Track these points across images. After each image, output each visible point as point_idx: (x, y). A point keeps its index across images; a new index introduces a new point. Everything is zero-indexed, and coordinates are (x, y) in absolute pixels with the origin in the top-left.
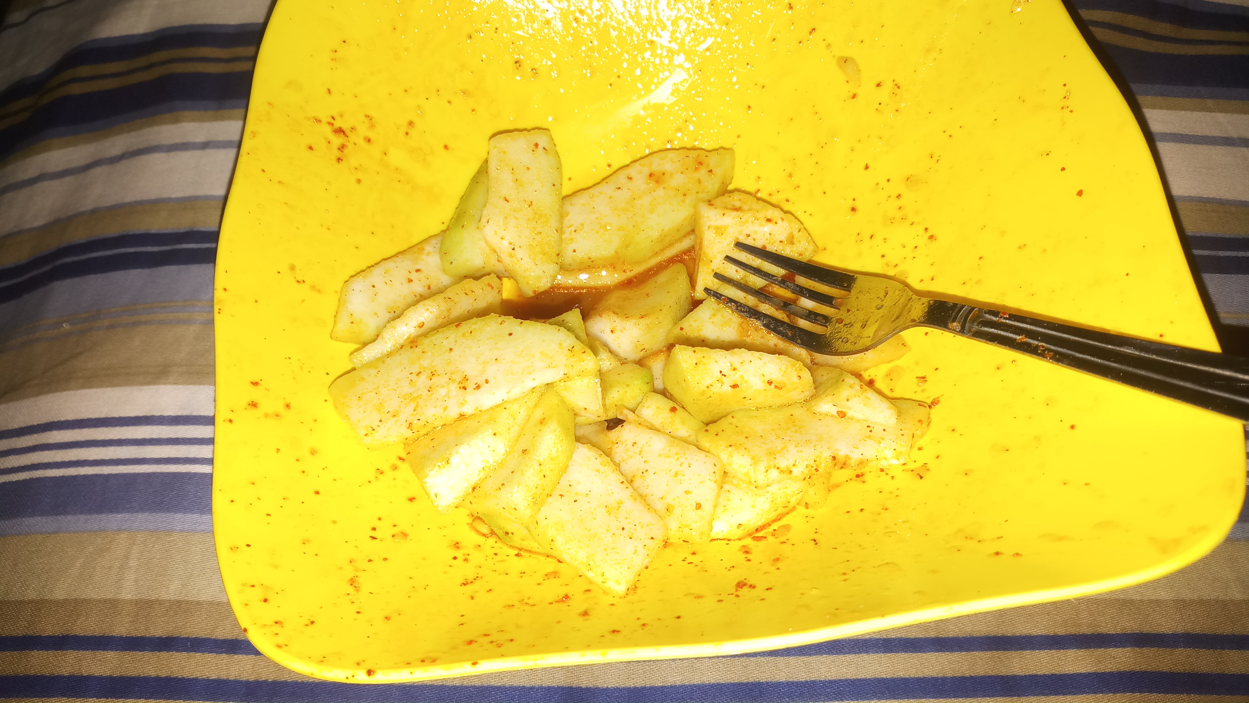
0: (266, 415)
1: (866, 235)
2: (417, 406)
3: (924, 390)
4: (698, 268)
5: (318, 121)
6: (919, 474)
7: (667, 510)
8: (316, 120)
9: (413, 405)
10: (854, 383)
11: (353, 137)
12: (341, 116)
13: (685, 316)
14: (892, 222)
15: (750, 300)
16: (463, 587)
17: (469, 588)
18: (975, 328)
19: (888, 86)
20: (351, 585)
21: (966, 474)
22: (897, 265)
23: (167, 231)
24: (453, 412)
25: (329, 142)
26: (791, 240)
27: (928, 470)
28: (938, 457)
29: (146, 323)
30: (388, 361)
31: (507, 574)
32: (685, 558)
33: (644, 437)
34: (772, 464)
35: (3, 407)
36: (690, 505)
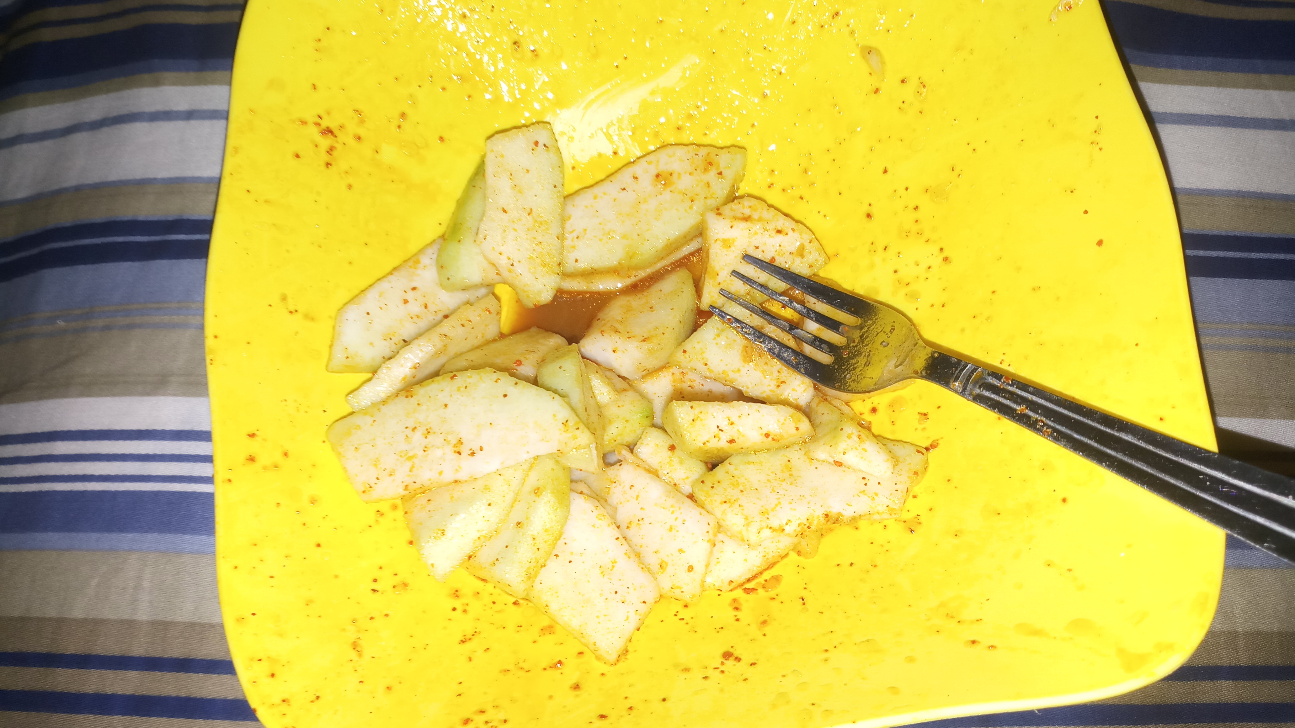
0: (265, 468)
1: (880, 247)
2: (413, 467)
3: (924, 429)
4: (704, 281)
5: (304, 123)
6: (910, 528)
7: (661, 566)
8: (301, 122)
9: (409, 464)
10: (852, 433)
11: (342, 137)
12: (329, 113)
13: (690, 335)
14: (907, 236)
15: (756, 321)
16: (463, 646)
17: (468, 645)
18: (977, 391)
19: (913, 83)
20: (354, 649)
21: (956, 535)
22: (909, 284)
23: (155, 219)
24: (449, 476)
25: (316, 146)
26: (801, 252)
27: (920, 523)
28: (931, 510)
29: (140, 326)
30: (384, 409)
31: (504, 628)
32: (677, 612)
33: (643, 481)
34: (764, 525)
35: (5, 408)
36: (683, 565)
